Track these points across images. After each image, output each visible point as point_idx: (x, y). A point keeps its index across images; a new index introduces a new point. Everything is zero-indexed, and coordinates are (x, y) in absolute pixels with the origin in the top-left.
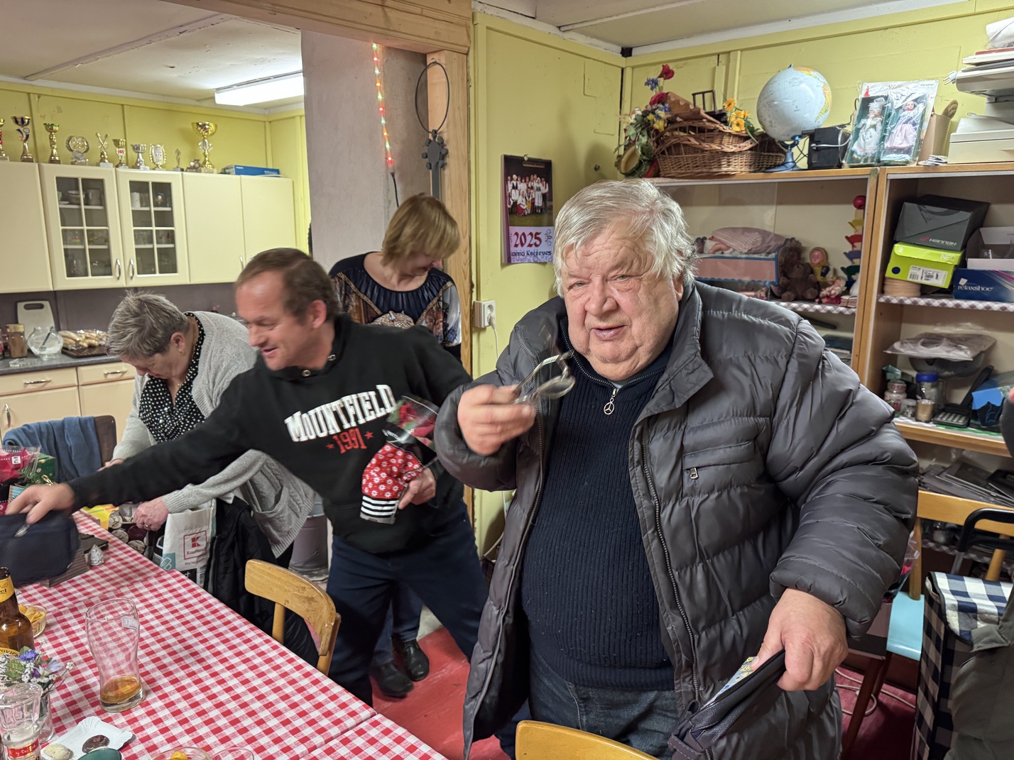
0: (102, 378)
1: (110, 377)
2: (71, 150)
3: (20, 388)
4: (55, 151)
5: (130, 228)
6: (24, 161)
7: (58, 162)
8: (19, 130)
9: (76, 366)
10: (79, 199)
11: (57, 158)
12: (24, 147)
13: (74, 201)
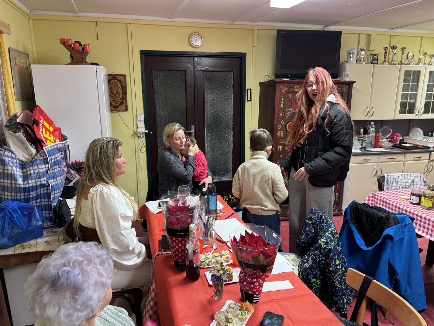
0: (413, 159)
1: (416, 159)
2: (408, 59)
3: (386, 160)
4: (403, 59)
5: (425, 92)
8: (393, 51)
9: (405, 153)
10: (410, 80)
11: (404, 62)
12: (393, 58)
13: (408, 81)
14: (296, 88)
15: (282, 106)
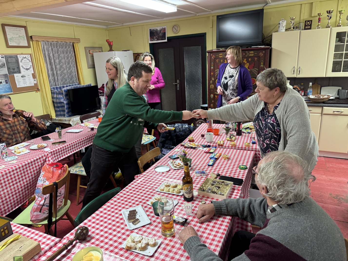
0: (332, 113)
4: (340, 22)
6: (327, 27)
7: (340, 26)
8: (328, 16)
10: (345, 40)
11: (341, 24)
12: (328, 22)
13: (343, 41)
14: (220, 55)
15: (212, 68)
